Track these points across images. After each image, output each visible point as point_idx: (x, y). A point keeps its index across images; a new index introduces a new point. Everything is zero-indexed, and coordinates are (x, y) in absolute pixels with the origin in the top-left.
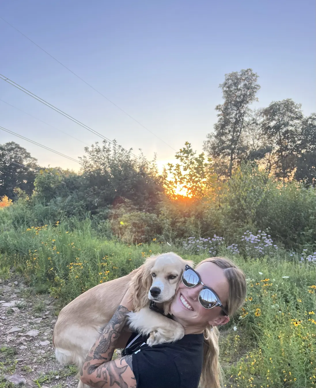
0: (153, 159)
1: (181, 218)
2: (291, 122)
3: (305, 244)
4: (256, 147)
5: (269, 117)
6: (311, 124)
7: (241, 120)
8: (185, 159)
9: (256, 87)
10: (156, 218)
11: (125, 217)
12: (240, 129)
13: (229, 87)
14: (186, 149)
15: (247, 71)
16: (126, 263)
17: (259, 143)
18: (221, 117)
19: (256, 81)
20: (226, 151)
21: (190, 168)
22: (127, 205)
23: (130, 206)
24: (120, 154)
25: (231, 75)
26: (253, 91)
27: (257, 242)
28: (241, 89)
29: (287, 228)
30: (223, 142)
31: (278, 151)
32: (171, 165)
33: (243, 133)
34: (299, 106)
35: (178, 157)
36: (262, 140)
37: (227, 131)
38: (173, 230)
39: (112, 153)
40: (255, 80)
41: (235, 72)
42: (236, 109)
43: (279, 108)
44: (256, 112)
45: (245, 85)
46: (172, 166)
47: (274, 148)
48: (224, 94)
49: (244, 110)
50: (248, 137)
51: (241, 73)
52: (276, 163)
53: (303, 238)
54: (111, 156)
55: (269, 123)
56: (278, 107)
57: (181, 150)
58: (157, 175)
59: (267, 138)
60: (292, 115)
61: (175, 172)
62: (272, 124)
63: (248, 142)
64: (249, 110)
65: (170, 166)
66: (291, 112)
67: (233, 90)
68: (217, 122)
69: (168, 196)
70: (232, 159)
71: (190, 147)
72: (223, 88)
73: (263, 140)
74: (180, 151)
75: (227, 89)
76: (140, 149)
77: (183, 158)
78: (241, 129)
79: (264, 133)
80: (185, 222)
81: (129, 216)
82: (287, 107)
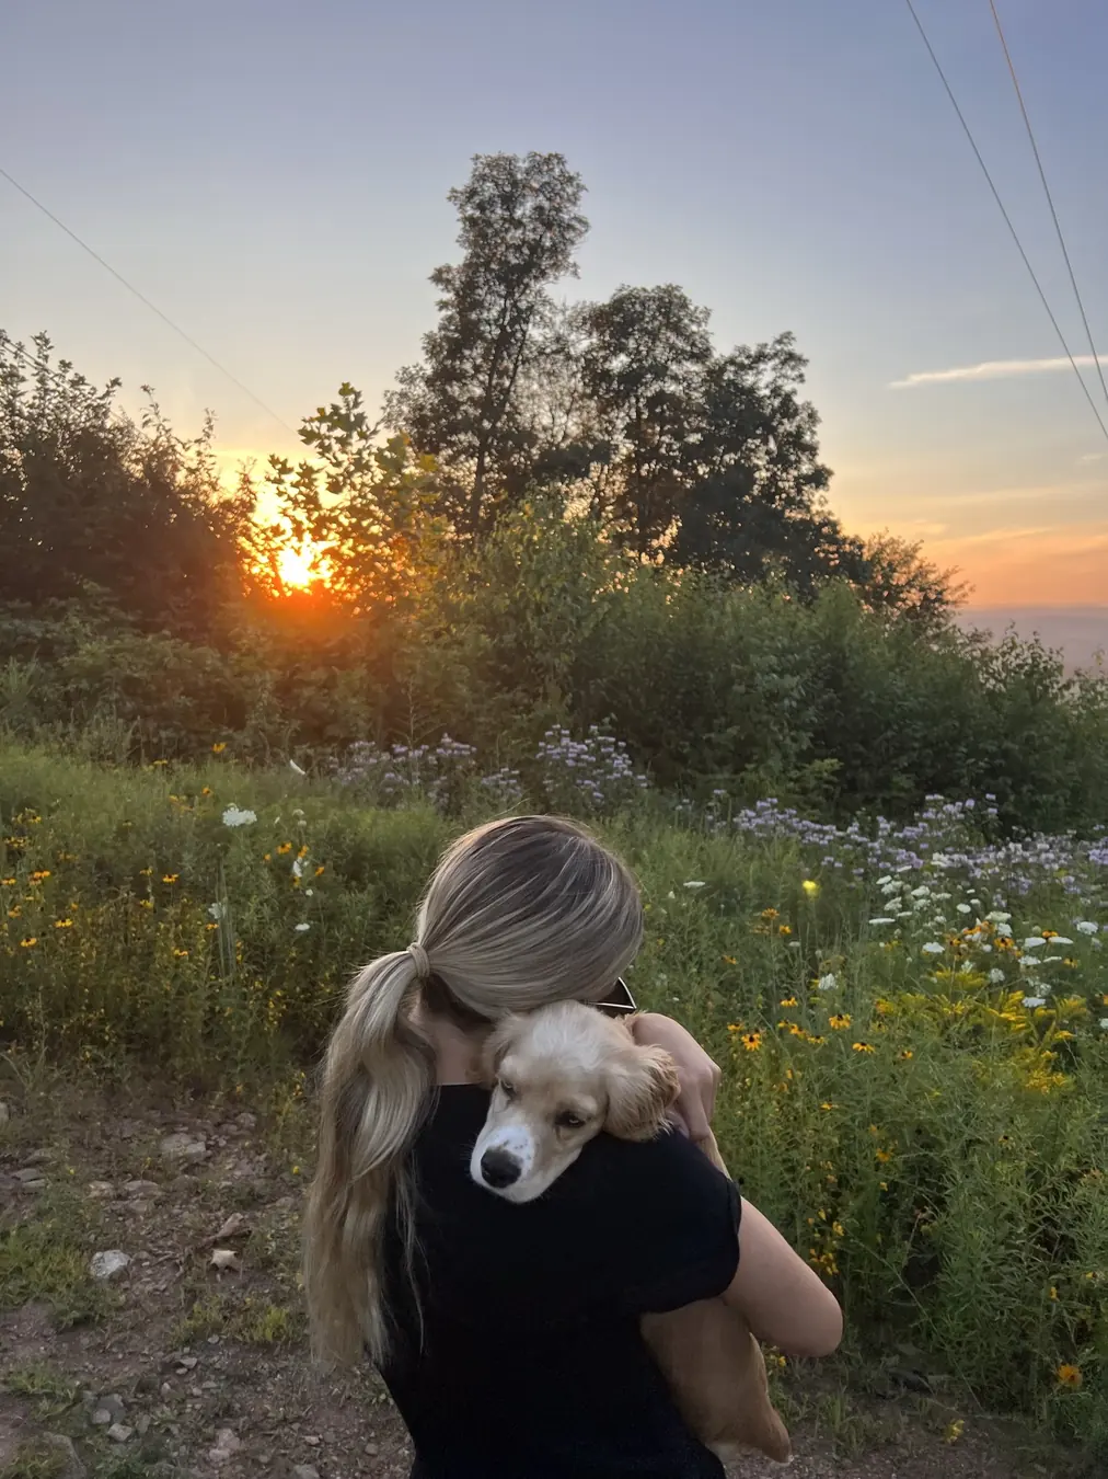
0: (200, 435)
1: (314, 668)
2: (674, 367)
3: (713, 772)
4: (560, 438)
5: (607, 338)
6: (731, 382)
7: (519, 335)
8: (336, 447)
9: (574, 223)
10: (219, 664)
11: (93, 655)
12: (511, 367)
13: (481, 207)
14: (343, 411)
15: (548, 161)
16: (115, 839)
17: (570, 424)
18: (450, 313)
19: (574, 204)
20: (462, 437)
21: (353, 486)
22: (92, 606)
23: (104, 612)
24: (63, 395)
25: (494, 164)
26: (563, 236)
27: (585, 765)
28: (524, 220)
29: (661, 719)
30: (453, 404)
31: (628, 460)
32: (284, 463)
33: (521, 381)
34: (701, 316)
35: (309, 436)
36: (580, 416)
37: (468, 366)
38: (284, 710)
39: (29, 389)
40: (574, 199)
41: (508, 154)
42: (503, 293)
43: (642, 313)
44: (568, 313)
45: (539, 209)
46: (285, 470)
47: (617, 446)
48: (465, 230)
49: (531, 299)
50: (536, 400)
51: (526, 165)
52: (621, 500)
53: (707, 752)
54: (23, 399)
55: (606, 359)
56: (638, 308)
57: (321, 411)
58: (214, 499)
59: (594, 413)
60: (680, 344)
61: (293, 492)
62: (619, 363)
63: (534, 416)
64: (545, 302)
65: (279, 466)
66: (677, 329)
67: (496, 222)
68: (436, 331)
69: (256, 583)
70: (481, 470)
71: (356, 404)
72: (461, 205)
73: (585, 414)
74: (318, 415)
75: (478, 214)
76: (145, 389)
77: (327, 442)
78: (516, 367)
79: (588, 391)
80: (328, 685)
81: (108, 652)
82: (666, 315)
